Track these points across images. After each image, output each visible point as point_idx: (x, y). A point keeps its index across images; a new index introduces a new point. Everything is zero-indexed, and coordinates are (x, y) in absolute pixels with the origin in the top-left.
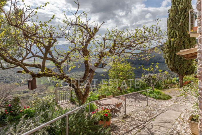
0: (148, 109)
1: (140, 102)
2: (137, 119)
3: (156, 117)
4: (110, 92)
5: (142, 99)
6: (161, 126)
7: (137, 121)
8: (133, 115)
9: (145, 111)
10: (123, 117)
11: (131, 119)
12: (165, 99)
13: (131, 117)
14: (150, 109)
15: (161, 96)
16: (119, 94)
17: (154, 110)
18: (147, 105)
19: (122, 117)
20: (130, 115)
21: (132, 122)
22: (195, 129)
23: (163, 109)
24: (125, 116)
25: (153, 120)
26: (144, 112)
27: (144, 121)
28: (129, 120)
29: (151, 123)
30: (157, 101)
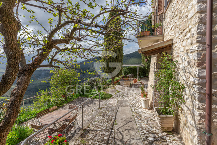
0: (102, 112)
1: (89, 106)
2: (99, 129)
3: (115, 119)
4: (52, 103)
5: (90, 102)
6: (129, 130)
7: (101, 133)
8: (91, 126)
9: (101, 115)
10: (82, 135)
11: (93, 134)
12: (108, 98)
13: (90, 130)
14: (104, 111)
15: (106, 96)
16: (63, 103)
17: (108, 111)
18: (99, 108)
19: (80, 135)
20: (89, 127)
21: (96, 138)
22: (166, 122)
23: (114, 108)
24: (83, 132)
25: (116, 124)
26: (101, 117)
27: (109, 130)
28: (90, 135)
29: (117, 130)
30: (104, 101)
